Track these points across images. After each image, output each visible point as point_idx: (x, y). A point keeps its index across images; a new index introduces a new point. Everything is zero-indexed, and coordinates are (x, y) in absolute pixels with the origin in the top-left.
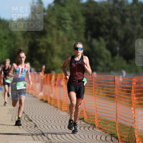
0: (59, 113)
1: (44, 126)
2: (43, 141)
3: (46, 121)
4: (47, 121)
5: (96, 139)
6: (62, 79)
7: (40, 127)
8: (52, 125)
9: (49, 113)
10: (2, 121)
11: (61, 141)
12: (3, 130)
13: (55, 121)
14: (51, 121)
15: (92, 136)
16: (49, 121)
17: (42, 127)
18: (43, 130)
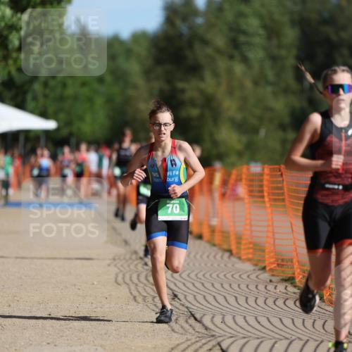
0: (233, 265)
1: (197, 297)
2: (193, 332)
3: (201, 285)
4: (203, 284)
5: (324, 329)
6: (241, 180)
7: (186, 300)
8: (216, 295)
9: (209, 265)
10: (93, 284)
11: (238, 334)
12: (94, 306)
13: (222, 285)
14: (213, 285)
15: (312, 321)
16: (208, 285)
17: (190, 298)
18: (193, 307)
